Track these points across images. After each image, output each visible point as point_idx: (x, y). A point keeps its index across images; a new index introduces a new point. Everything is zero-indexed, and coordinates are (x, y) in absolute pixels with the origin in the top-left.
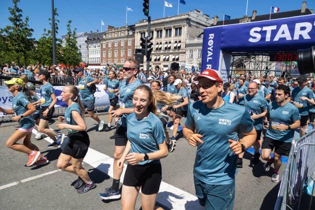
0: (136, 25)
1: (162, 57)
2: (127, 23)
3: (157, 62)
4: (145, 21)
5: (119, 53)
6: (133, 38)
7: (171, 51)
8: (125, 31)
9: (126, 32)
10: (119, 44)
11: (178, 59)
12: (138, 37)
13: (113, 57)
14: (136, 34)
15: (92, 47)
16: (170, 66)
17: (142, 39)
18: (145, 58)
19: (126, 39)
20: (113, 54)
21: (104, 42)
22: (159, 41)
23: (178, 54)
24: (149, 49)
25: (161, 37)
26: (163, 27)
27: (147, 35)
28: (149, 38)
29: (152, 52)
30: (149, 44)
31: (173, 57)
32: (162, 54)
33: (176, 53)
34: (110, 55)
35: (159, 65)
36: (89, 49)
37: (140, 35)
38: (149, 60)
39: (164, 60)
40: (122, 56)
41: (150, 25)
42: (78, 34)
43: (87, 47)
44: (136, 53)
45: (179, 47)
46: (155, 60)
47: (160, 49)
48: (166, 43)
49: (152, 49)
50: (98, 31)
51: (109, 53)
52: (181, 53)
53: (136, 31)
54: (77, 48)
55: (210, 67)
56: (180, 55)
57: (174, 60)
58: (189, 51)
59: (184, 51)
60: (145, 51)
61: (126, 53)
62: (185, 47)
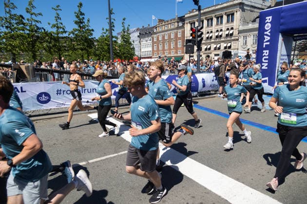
0: (186, 16)
1: (213, 46)
2: (177, 14)
3: (207, 51)
4: (194, 11)
5: (170, 45)
6: (183, 30)
7: (222, 39)
8: (174, 23)
9: (176, 24)
10: (170, 36)
11: (230, 47)
12: (188, 27)
13: (164, 50)
14: (186, 25)
15: (144, 42)
16: (221, 55)
17: (192, 29)
18: (196, 48)
19: (176, 31)
20: (164, 47)
21: (155, 36)
22: (209, 29)
23: (230, 41)
24: (199, 39)
25: (212, 25)
26: (213, 15)
27: (197, 24)
28: (199, 28)
29: (203, 42)
30: (199, 33)
31: (225, 45)
32: (213, 43)
33: (228, 41)
34: (160, 48)
35: (210, 55)
36: (142, 43)
37: (190, 25)
38: (199, 49)
39: (215, 49)
40: (172, 47)
41: (201, 15)
42: (131, 30)
43: (140, 42)
44: (186, 43)
45: (232, 35)
46: (206, 49)
47: (211, 37)
48: (217, 31)
49: (202, 39)
50: (149, 25)
51: (160, 46)
52: (234, 40)
53: (186, 22)
54: (130, 44)
55: (266, 53)
56: (232, 42)
57: (225, 48)
58: (242, 37)
59: (237, 38)
60: (195, 41)
61: (176, 44)
62: (238, 34)
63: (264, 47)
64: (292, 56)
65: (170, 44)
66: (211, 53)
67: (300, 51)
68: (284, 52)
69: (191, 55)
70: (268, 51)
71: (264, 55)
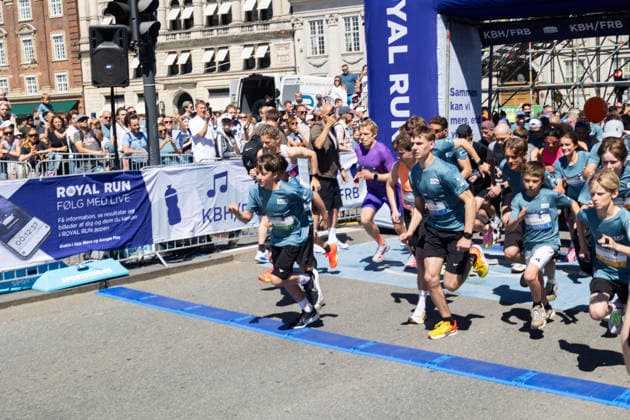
1: (202, 57)
3: (180, 78)
5: (15, 52)
7: (234, 32)
10: (11, 12)
11: (265, 62)
16: (236, 90)
18: (134, 63)
23: (265, 40)
24: (145, 26)
29: (161, 39)
30: (143, 5)
31: (247, 53)
32: (197, 43)
33: (257, 37)
38: (147, 68)
39: (210, 67)
40: (25, 59)
44: (93, 44)
45: (267, 14)
46: (173, 70)
47: (189, 23)
49: (157, 26)
52: (278, 35)
55: (402, 84)
56: (273, 43)
57: (249, 64)
58: (307, 26)
59: (288, 27)
60: (130, 36)
61: (44, 46)
62: (291, 12)
63: (391, 60)
64: (485, 96)
65: (17, 45)
66: (194, 85)
67: (503, 78)
68: (459, 81)
69: (118, 90)
70: (405, 77)
71: (392, 90)
